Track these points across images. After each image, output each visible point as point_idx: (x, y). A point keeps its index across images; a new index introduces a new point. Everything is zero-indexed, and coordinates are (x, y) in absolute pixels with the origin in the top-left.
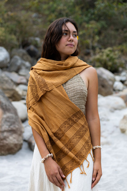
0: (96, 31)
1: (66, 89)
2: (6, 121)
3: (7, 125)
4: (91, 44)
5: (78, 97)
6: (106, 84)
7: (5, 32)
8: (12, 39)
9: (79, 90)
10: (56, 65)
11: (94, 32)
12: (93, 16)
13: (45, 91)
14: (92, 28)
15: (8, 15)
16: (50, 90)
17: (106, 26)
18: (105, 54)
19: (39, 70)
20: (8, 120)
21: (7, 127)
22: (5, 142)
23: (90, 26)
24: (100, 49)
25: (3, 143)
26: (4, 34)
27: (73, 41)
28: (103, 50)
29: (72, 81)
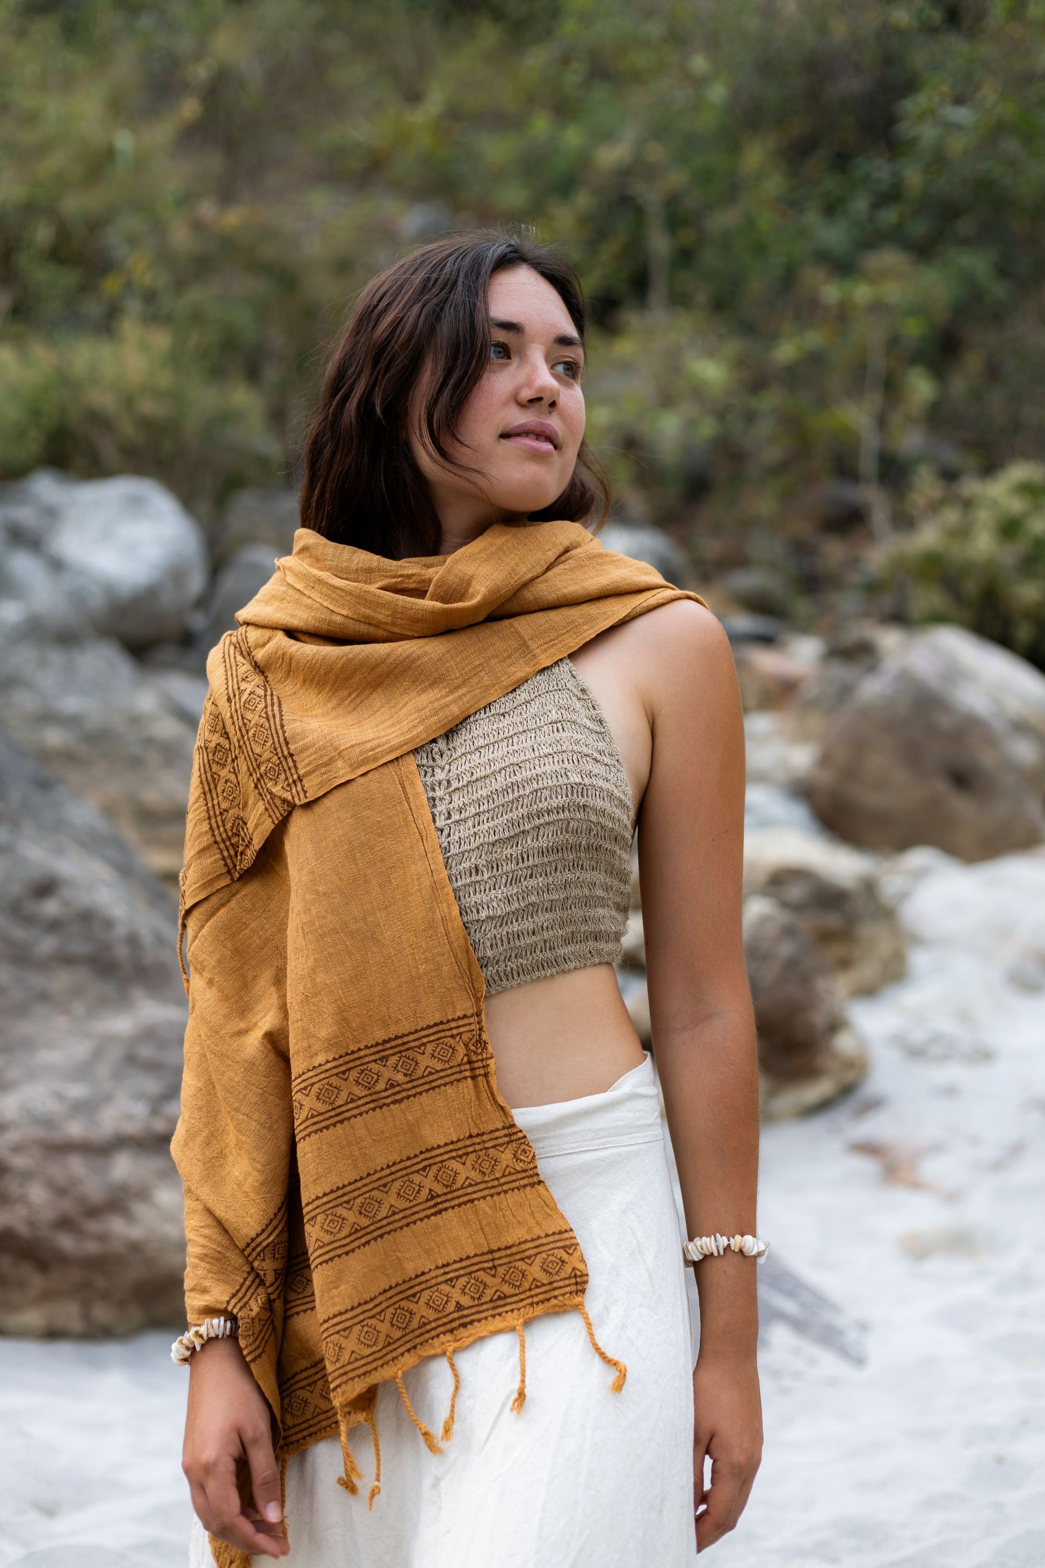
0: (913, 329)
1: (455, 785)
2: (131, 1060)
3: (138, 1096)
4: (870, 441)
5: (543, 843)
6: (986, 759)
7: (174, 359)
8: (226, 418)
9: (555, 791)
10: (373, 588)
11: (894, 342)
12: (889, 216)
13: (284, 801)
14: (878, 307)
15: (198, 226)
16: (311, 796)
17: (999, 290)
18: (984, 516)
19: (267, 633)
20: (146, 1051)
21: (140, 1109)
22: (118, 1227)
23: (862, 293)
24: (949, 476)
25: (102, 1238)
26: (165, 379)
27: (553, 404)
28: (971, 486)
29: (507, 721)
